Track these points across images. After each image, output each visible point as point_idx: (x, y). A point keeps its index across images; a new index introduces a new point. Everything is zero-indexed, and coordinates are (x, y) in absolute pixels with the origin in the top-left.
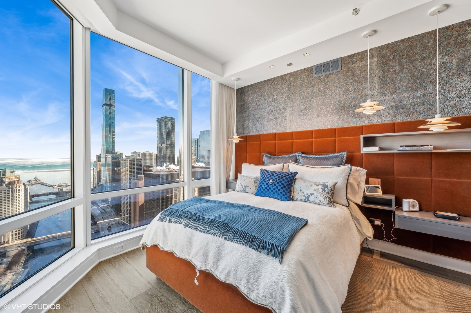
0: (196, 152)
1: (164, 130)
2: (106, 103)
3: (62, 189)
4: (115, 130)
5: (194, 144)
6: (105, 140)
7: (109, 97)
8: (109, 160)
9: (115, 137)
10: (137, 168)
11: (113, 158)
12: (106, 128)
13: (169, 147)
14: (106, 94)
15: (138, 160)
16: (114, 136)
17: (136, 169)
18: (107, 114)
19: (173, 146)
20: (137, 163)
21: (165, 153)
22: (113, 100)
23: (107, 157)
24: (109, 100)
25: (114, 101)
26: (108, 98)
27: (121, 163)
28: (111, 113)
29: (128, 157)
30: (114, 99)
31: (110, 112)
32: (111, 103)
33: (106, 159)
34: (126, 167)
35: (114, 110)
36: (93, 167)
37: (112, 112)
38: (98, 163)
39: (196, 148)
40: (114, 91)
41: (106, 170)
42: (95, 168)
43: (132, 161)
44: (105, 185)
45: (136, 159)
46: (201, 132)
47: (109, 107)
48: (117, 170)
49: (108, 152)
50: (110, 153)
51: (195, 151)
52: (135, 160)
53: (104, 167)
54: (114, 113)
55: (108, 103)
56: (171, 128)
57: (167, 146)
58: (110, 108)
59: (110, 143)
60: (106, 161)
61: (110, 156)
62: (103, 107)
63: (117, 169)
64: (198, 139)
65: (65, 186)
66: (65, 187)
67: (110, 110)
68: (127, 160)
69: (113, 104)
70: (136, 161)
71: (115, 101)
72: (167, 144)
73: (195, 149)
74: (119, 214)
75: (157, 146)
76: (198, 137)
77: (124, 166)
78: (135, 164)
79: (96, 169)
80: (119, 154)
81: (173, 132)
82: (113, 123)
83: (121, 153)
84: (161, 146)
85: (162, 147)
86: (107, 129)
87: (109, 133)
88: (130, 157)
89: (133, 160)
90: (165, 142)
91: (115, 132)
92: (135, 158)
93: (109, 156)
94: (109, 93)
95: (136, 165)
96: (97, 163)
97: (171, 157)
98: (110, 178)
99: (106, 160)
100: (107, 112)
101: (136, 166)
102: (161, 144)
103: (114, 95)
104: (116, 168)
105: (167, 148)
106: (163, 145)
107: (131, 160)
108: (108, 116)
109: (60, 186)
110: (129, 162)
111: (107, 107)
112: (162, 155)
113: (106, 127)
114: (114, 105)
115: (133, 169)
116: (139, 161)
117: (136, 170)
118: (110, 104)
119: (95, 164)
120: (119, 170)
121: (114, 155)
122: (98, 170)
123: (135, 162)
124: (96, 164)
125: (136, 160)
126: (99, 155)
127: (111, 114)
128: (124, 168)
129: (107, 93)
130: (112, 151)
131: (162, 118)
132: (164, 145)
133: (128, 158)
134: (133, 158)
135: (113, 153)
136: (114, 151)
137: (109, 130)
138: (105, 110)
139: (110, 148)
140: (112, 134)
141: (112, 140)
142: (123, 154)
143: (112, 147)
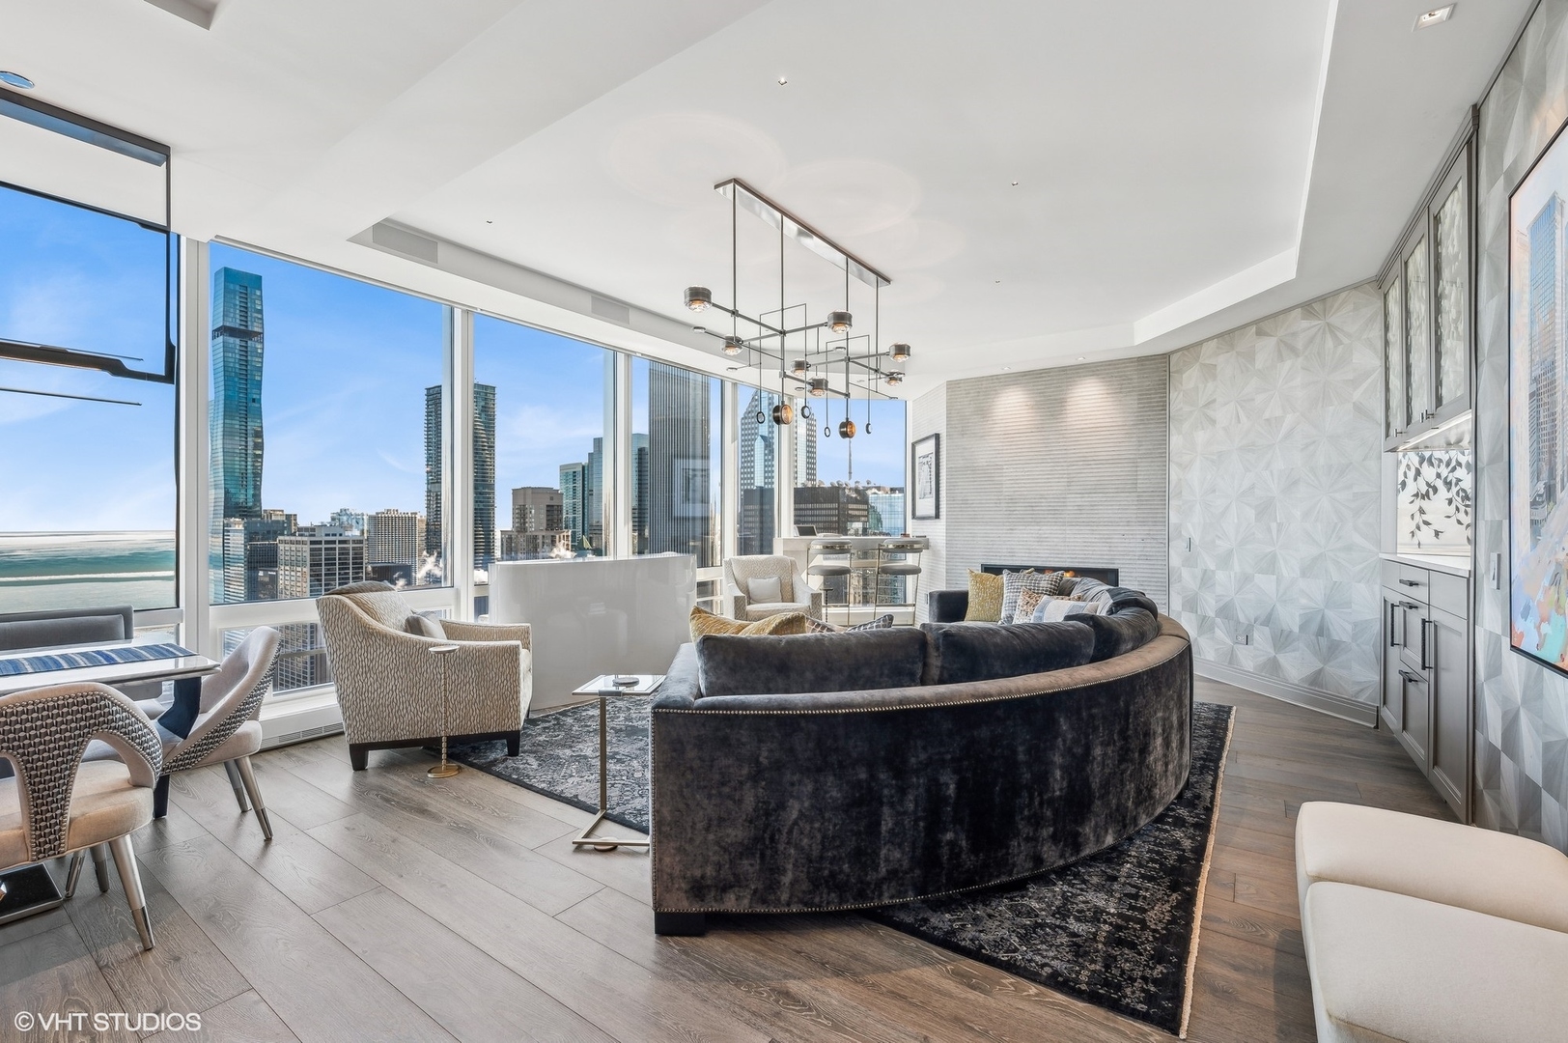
0: (579, 515)
2: (228, 324)
4: (262, 427)
5: (571, 486)
6: (221, 466)
7: (238, 303)
8: (238, 541)
9: (261, 456)
10: (342, 572)
11: (250, 536)
12: (224, 419)
14: (227, 290)
15: (346, 542)
16: (260, 452)
17: (337, 576)
18: (232, 365)
19: (489, 493)
20: (344, 552)
22: (256, 315)
23: (228, 531)
24: (238, 311)
25: (260, 316)
26: (235, 305)
27: (279, 553)
28: (247, 361)
29: (306, 529)
30: (261, 312)
31: (244, 358)
32: (249, 323)
33: (224, 539)
34: (299, 569)
35: (259, 351)
37: (249, 358)
39: (579, 501)
40: (259, 278)
41: (226, 581)
43: (323, 546)
45: (337, 538)
46: (594, 442)
47: (238, 341)
48: (267, 579)
49: (231, 510)
50: (242, 517)
51: (574, 512)
52: (334, 542)
53: (215, 567)
54: (260, 365)
55: (235, 322)
56: (480, 426)
58: (243, 344)
59: (244, 476)
60: (224, 546)
61: (241, 527)
62: (214, 338)
63: (265, 576)
64: (583, 467)
67: (245, 350)
68: (304, 543)
69: (256, 329)
70: (337, 546)
71: (262, 319)
73: (574, 504)
75: (429, 491)
76: (585, 461)
77: (293, 563)
78: (335, 559)
80: (279, 518)
81: (489, 439)
82: (254, 400)
83: (288, 517)
86: (229, 422)
87: (238, 438)
88: (313, 529)
89: (327, 542)
91: (261, 437)
92: (334, 535)
93: (237, 527)
94: (238, 288)
95: (337, 562)
97: (481, 534)
99: (224, 543)
100: (230, 360)
101: (337, 566)
103: (258, 293)
104: (261, 573)
107: (320, 542)
108: (233, 374)
110: (311, 550)
111: (231, 340)
113: (224, 415)
114: (260, 333)
115: (325, 575)
116: (351, 545)
117: (337, 582)
118: (243, 328)
120: (274, 580)
121: (256, 523)
123: (334, 549)
125: (340, 542)
127: (249, 367)
128: (293, 573)
129: (231, 286)
130: (250, 508)
133: (308, 534)
134: (327, 535)
135: (252, 516)
136: (258, 509)
137: (237, 427)
138: (222, 350)
139: (242, 497)
140: (251, 444)
141: (249, 467)
142: (295, 520)
143: (251, 492)
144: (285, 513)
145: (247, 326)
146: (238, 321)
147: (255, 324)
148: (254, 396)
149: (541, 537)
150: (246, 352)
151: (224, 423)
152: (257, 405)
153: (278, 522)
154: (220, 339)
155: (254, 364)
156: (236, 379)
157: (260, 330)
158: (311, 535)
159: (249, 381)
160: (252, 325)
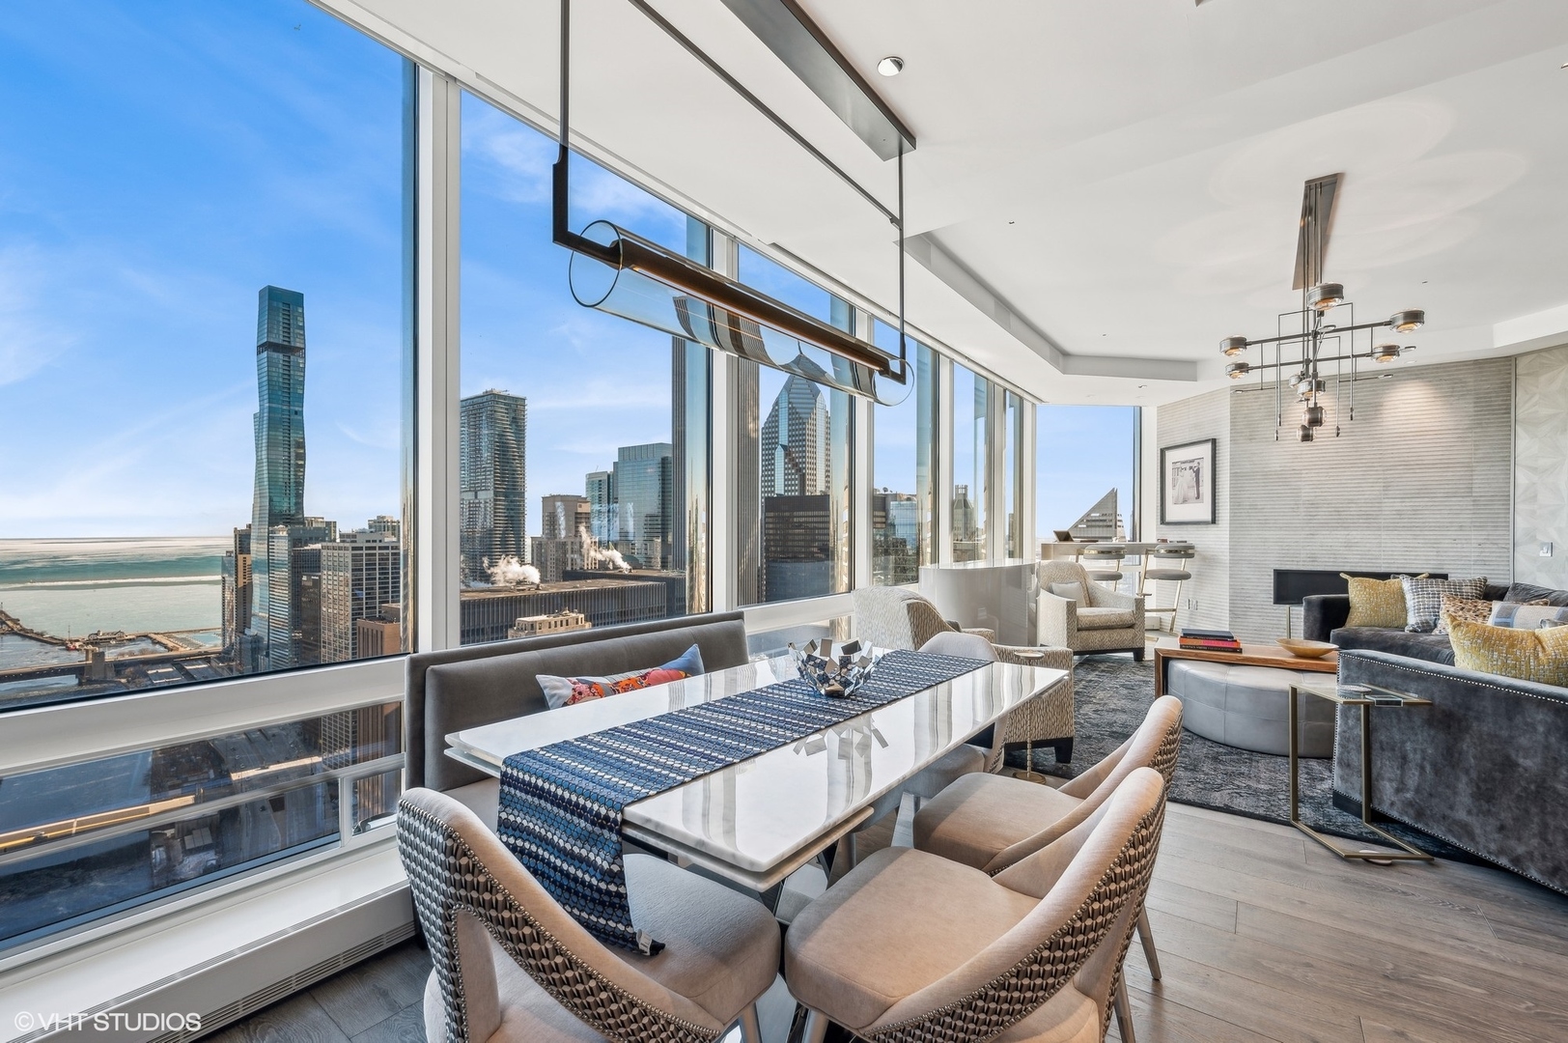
0: (604, 522)
1: (485, 443)
2: (272, 340)
3: (103, 654)
4: (304, 438)
5: (597, 494)
6: (266, 476)
7: (281, 320)
8: (282, 547)
9: (303, 466)
10: (382, 576)
11: (296, 541)
12: (269, 431)
13: (502, 504)
14: (271, 308)
15: (387, 548)
16: (302, 462)
17: (377, 581)
18: (275, 379)
19: (519, 501)
20: (384, 559)
21: (489, 524)
22: (298, 331)
23: (273, 538)
24: (281, 328)
25: (302, 332)
26: (279, 322)
27: (323, 558)
28: (289, 375)
29: (348, 536)
30: (303, 328)
31: (287, 372)
32: (292, 339)
33: (268, 545)
34: (341, 574)
35: (301, 366)
36: (223, 573)
37: (292, 372)
38: (240, 557)
39: (604, 508)
40: (301, 296)
41: (271, 586)
42: (230, 575)
43: (364, 552)
44: (266, 639)
45: (377, 545)
46: (622, 451)
47: (281, 356)
48: (310, 584)
49: (275, 517)
50: (286, 524)
51: (600, 519)
52: (374, 548)
53: (261, 572)
54: (301, 379)
55: (279, 339)
56: (511, 437)
57: (495, 500)
58: (286, 359)
59: (287, 485)
60: (268, 552)
61: (285, 534)
62: (259, 353)
63: (308, 580)
64: (609, 476)
65: (113, 642)
66: (116, 646)
67: (288, 365)
68: (346, 549)
69: (298, 345)
70: (377, 552)
71: (304, 335)
72: (496, 494)
73: (600, 512)
74: (316, 742)
75: (462, 498)
76: (610, 469)
77: (335, 569)
78: (375, 564)
79: (233, 579)
80: (320, 525)
81: (519, 449)
82: (296, 413)
83: (328, 524)
84: (476, 497)
85: (480, 503)
86: (274, 433)
87: (281, 449)
88: (354, 536)
89: (368, 548)
90: (491, 484)
91: (304, 447)
92: (374, 541)
93: (281, 534)
94: (281, 305)
95: (377, 567)
96: (236, 557)
97: (512, 540)
98: (283, 611)
99: (268, 548)
100: (274, 374)
101: (377, 571)
102: (476, 493)
103: (300, 311)
104: (304, 578)
105: (495, 505)
106: (482, 495)
107: (361, 548)
108: (277, 388)
109: (95, 643)
110: (353, 555)
111: (275, 355)
112: (478, 529)
113: (269, 427)
114: (302, 349)
115: (366, 579)
116: (390, 551)
117: (377, 586)
118: (286, 343)
119: (230, 562)
120: (317, 584)
121: (299, 529)
122: (241, 585)
123: (375, 555)
124: (234, 562)
125: (380, 548)
126: (245, 528)
127: (292, 381)
128: (335, 578)
129: (275, 304)
130: (293, 515)
131: (480, 400)
132: (486, 496)
133: (348, 540)
134: (368, 541)
135: (294, 523)
136: (300, 516)
137: (281, 438)
138: (266, 364)
139: (286, 505)
140: (293, 454)
141: (292, 477)
142: (335, 527)
143: (293, 500)
144: (325, 520)
145: (289, 342)
146: (281, 337)
147: (298, 340)
148: (297, 409)
149: (569, 543)
150: (289, 366)
151: (268, 435)
152: (300, 418)
153: (319, 528)
154: (265, 354)
155: (296, 378)
156: (280, 393)
157: (302, 346)
158: (352, 542)
159: (292, 395)
160: (295, 341)
